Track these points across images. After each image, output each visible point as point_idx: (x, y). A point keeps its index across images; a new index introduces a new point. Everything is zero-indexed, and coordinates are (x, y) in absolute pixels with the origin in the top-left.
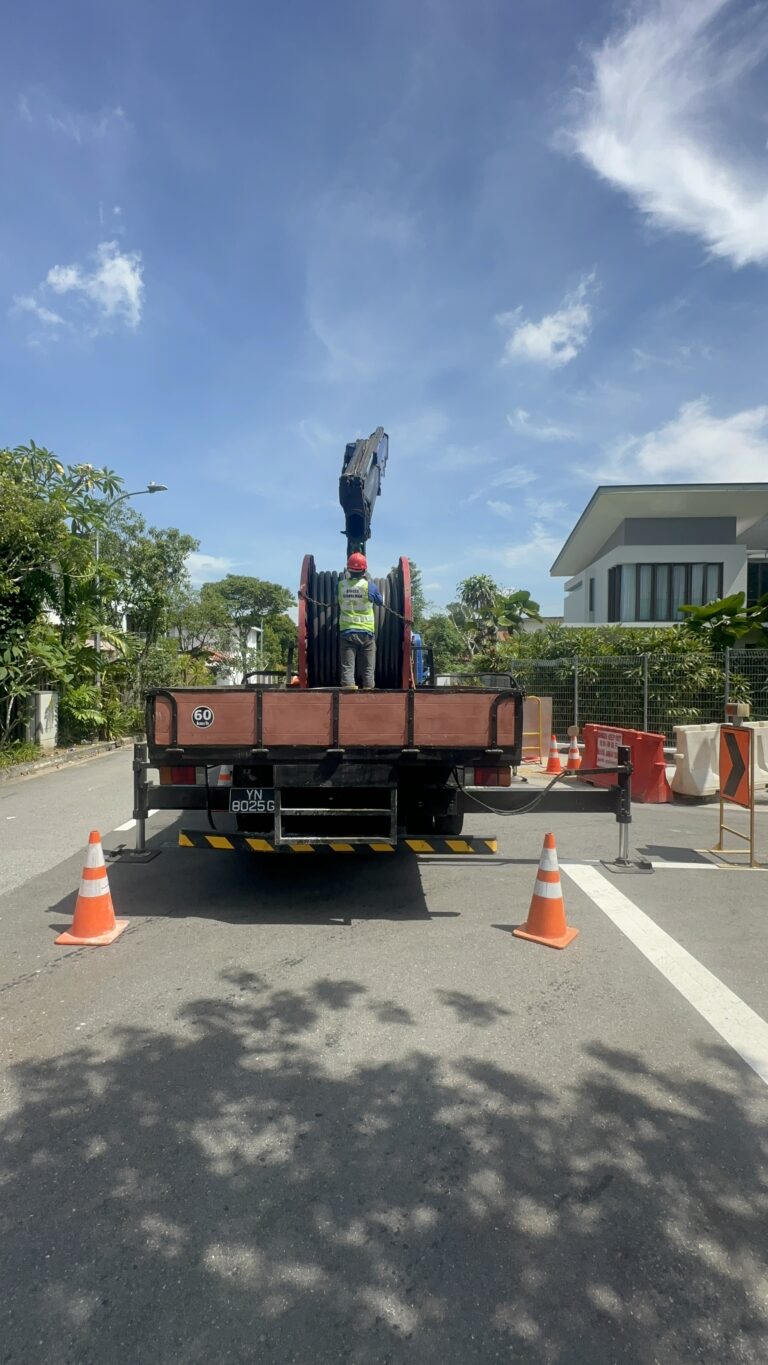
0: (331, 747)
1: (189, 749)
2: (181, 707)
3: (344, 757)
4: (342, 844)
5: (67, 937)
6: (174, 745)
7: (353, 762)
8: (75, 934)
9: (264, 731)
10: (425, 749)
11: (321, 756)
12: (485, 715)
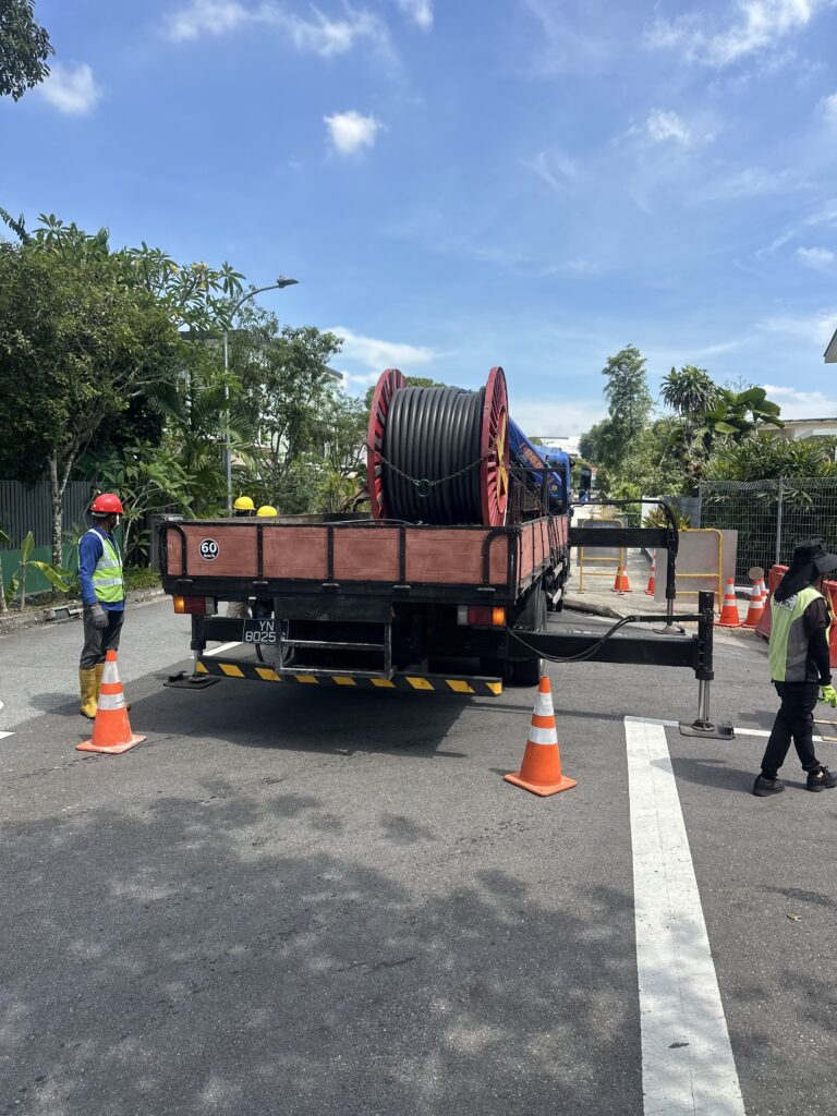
0: (326, 581)
1: (197, 579)
2: (191, 539)
3: (340, 591)
4: (344, 678)
5: (88, 745)
6: (184, 575)
7: (348, 596)
8: (94, 743)
9: (265, 564)
10: (415, 585)
11: (317, 589)
12: (477, 551)
